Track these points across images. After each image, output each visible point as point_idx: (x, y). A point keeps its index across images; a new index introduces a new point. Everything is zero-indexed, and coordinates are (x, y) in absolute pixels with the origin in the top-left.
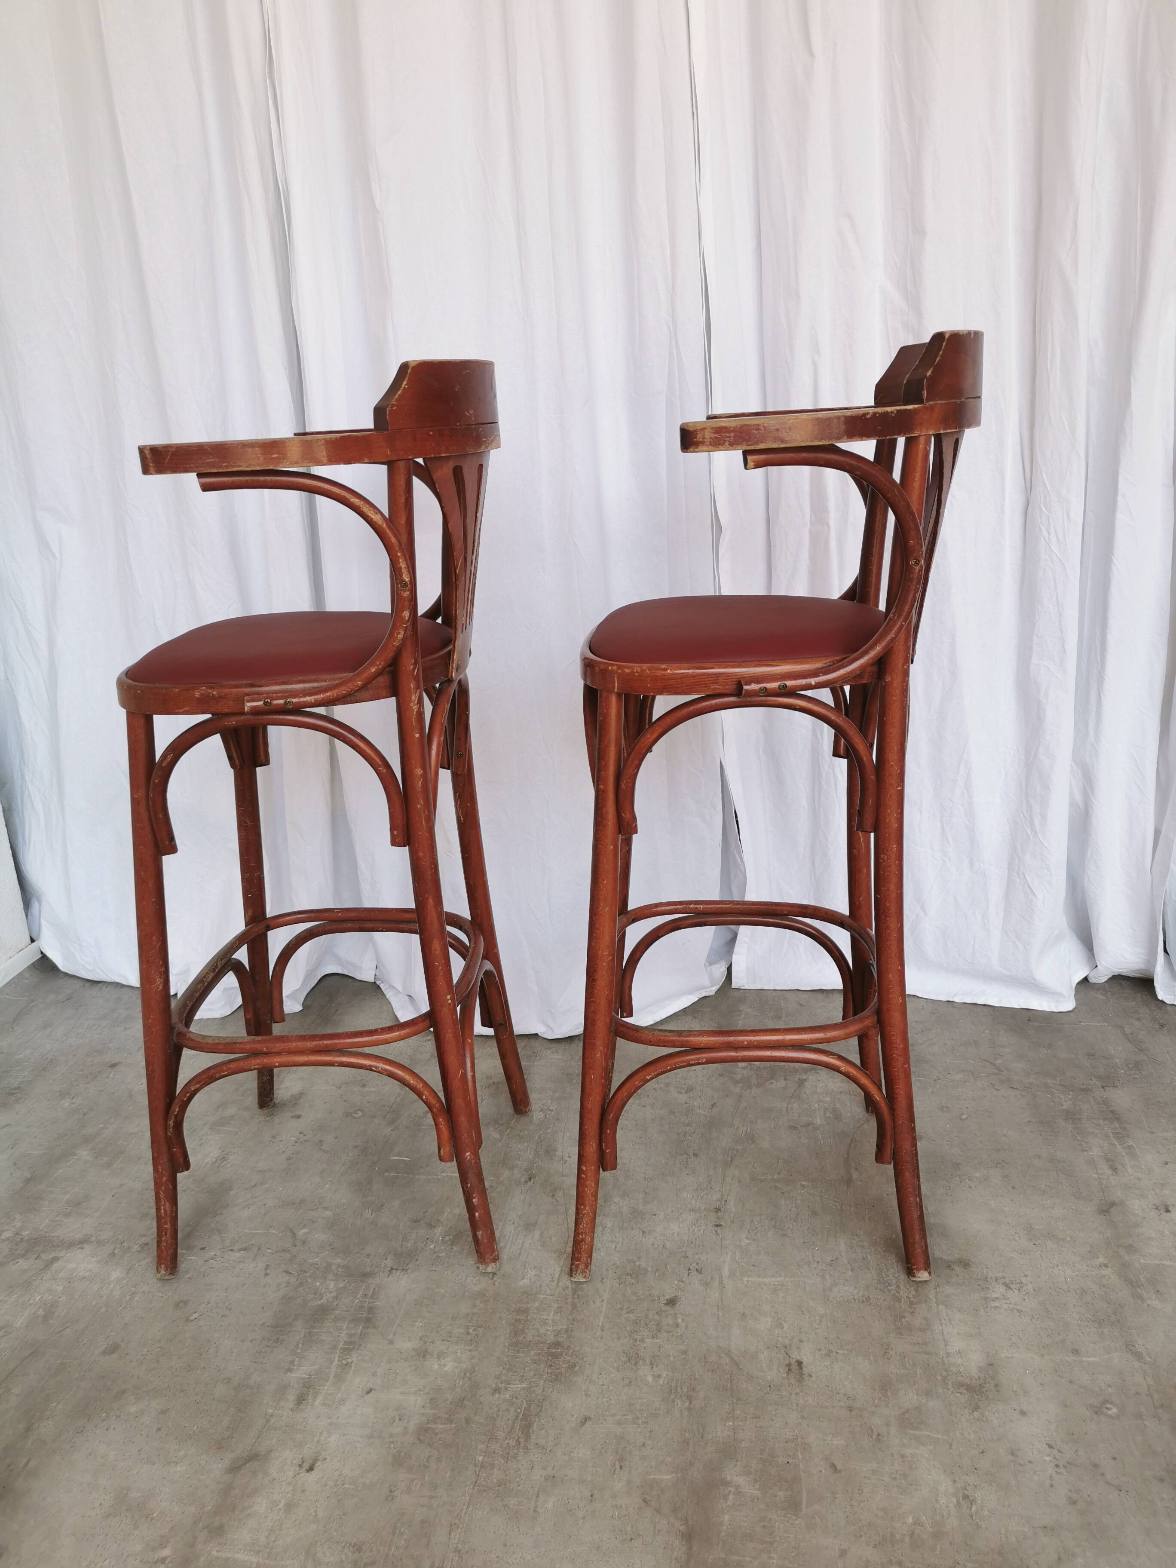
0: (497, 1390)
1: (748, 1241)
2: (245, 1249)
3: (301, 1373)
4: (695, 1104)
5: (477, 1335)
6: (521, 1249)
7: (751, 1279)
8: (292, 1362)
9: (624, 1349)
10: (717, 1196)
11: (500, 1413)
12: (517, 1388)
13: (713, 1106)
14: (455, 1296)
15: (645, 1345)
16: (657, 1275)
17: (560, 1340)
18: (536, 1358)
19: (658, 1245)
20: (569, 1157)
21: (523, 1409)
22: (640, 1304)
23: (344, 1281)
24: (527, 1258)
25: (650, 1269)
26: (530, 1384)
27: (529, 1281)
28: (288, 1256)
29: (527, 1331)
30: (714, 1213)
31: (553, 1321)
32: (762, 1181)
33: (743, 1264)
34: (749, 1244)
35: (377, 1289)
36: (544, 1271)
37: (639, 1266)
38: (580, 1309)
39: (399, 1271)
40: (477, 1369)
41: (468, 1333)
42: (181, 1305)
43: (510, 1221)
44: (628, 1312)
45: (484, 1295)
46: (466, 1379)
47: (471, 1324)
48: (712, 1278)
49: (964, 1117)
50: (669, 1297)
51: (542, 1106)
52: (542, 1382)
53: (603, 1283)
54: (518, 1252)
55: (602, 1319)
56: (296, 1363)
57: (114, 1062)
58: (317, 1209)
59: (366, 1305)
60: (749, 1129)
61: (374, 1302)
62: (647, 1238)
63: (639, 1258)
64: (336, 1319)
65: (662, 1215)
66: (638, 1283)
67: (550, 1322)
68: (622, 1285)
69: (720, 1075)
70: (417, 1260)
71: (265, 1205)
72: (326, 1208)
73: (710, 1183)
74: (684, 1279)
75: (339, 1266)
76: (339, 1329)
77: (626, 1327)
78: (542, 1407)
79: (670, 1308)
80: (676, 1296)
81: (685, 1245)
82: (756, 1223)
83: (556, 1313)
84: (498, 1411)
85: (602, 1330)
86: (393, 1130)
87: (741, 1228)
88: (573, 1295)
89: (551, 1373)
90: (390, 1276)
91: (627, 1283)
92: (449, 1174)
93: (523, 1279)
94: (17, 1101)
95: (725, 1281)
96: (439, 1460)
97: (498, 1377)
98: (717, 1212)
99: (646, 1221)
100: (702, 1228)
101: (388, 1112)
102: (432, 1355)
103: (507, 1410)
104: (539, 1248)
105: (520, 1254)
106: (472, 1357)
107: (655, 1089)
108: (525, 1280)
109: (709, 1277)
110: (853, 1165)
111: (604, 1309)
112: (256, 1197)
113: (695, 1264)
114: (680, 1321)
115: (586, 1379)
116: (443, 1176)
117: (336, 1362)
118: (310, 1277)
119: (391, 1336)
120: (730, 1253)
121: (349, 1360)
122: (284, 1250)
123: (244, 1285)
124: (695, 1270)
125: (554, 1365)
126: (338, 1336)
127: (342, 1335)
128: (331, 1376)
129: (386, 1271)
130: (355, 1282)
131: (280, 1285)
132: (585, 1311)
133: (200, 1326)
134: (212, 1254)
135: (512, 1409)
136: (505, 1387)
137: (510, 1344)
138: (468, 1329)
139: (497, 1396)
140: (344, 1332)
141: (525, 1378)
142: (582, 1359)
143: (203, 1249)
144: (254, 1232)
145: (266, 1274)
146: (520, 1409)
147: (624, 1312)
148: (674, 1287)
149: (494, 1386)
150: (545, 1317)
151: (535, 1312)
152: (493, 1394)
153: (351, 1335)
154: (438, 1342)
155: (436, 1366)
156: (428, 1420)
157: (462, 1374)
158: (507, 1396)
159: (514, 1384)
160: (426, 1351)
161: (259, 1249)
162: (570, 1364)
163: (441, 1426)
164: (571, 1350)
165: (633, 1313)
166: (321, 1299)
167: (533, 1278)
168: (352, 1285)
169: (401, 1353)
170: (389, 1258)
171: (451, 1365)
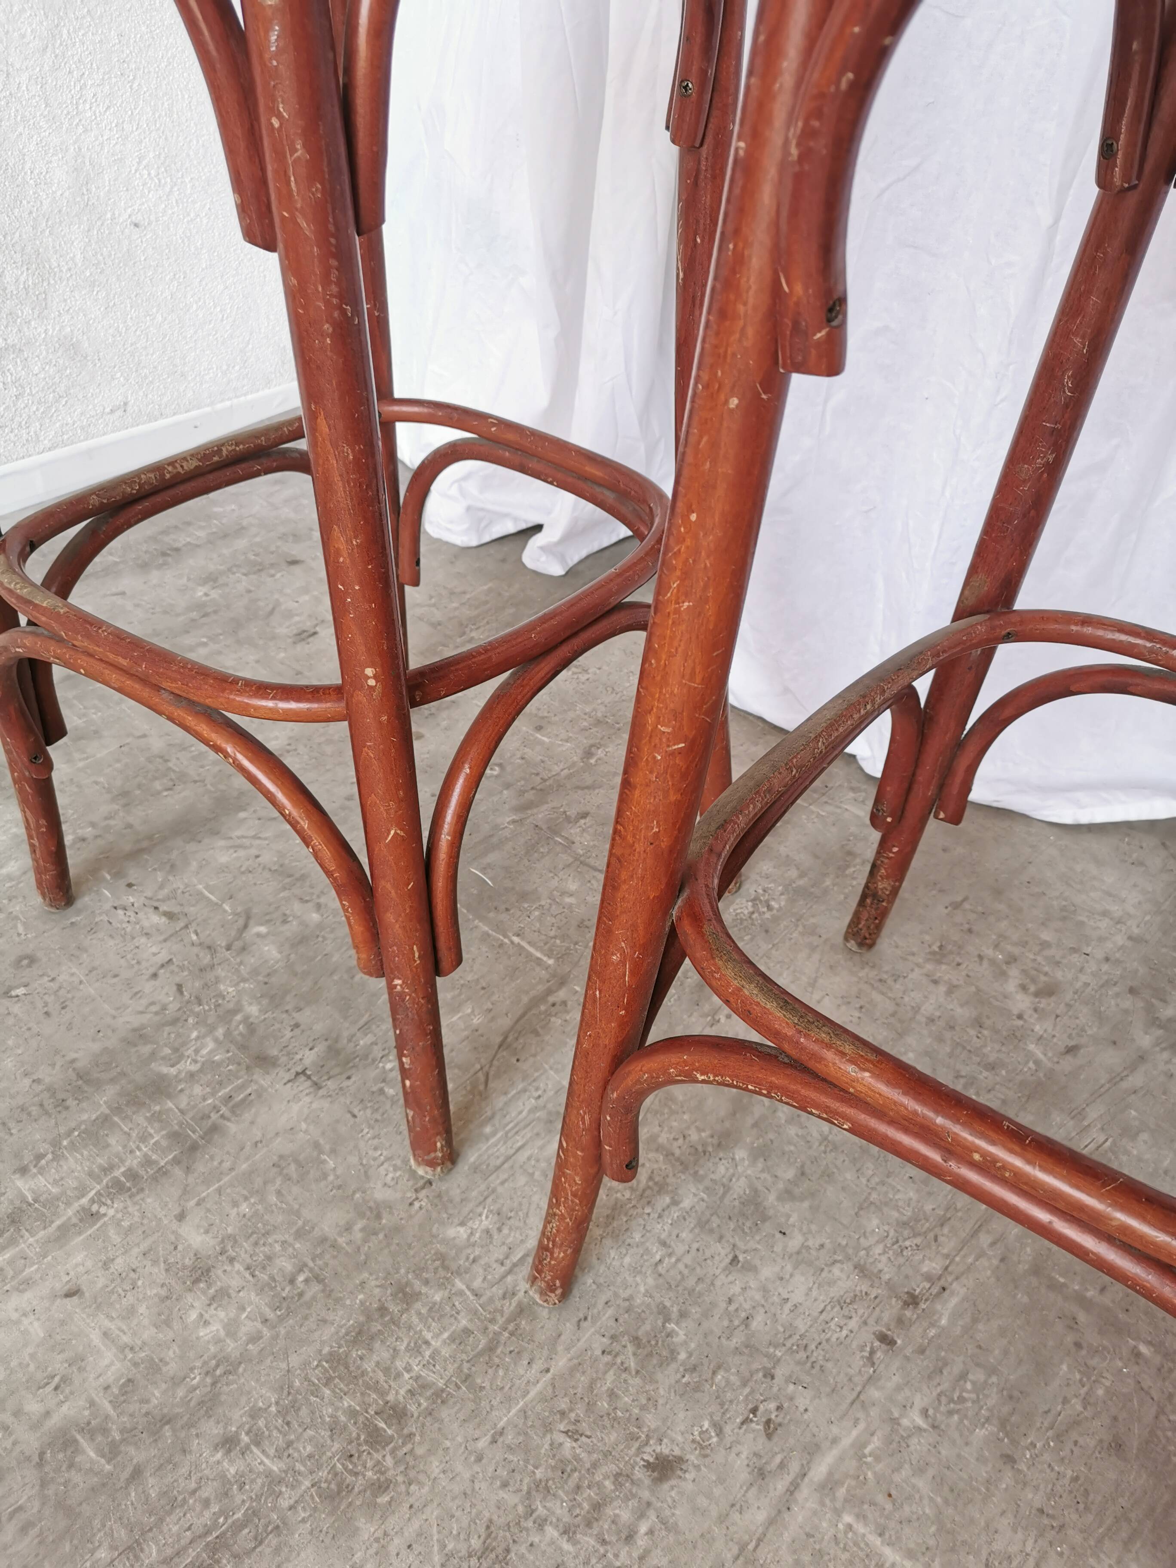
0: (229, 1443)
1: (920, 1421)
2: (170, 916)
3: (24, 1186)
4: (1037, 1028)
5: (301, 1295)
6: (508, 1158)
7: (860, 1528)
8: (39, 1157)
9: (495, 1518)
10: (932, 1266)
11: (191, 1501)
12: (262, 1463)
13: (1071, 1050)
14: (339, 1187)
15: (536, 1540)
16: (684, 1380)
17: (412, 1408)
18: (343, 1418)
19: (737, 1310)
21: (230, 1521)
22: (604, 1427)
23: (228, 1051)
24: (502, 1183)
25: (683, 1356)
26: (286, 1472)
27: (465, 1236)
28: (206, 959)
29: (377, 1345)
30: (900, 1303)
31: (435, 1354)
32: (1053, 1286)
33: (870, 1475)
34: (919, 1429)
35: (252, 1097)
36: (505, 1231)
37: (669, 1335)
38: (497, 1360)
39: (309, 1083)
40: (241, 1370)
41: (292, 1281)
42: (25, 962)
43: (537, 1089)
44: (566, 1432)
45: (379, 1217)
46: (209, 1380)
47: (311, 1264)
48: (782, 1466)
50: (666, 1451)
51: (761, 891)
52: (307, 1483)
53: (579, 1326)
54: (498, 1162)
55: (513, 1411)
56: (43, 1162)
57: (298, 558)
58: (307, 901)
59: (214, 1116)
60: (1108, 1144)
61: (229, 1120)
62: (731, 1278)
63: (683, 1315)
64: (156, 1118)
65: (795, 1241)
66: (637, 1372)
67: (427, 1353)
68: (607, 1358)
69: (1132, 991)
70: (349, 1078)
71: (257, 857)
72: (319, 906)
73: (942, 1225)
74: (727, 1429)
75: (246, 1019)
76: (144, 1138)
77: (537, 1468)
78: (261, 1543)
79: (647, 1482)
80: (680, 1460)
81: (788, 1344)
82: (969, 1386)
83: (452, 1339)
84: (194, 1492)
85: (494, 1441)
86: (514, 822)
87: (930, 1377)
88: (509, 1321)
89: (336, 1474)
90: (290, 1084)
91: (619, 1361)
92: (524, 944)
93: (462, 1224)
94: (160, 567)
95: (805, 1491)
96: (24, 1529)
97: (255, 1414)
98: (906, 1304)
99: (757, 1238)
100: (853, 1324)
101: (533, 788)
102: (209, 1287)
103: (206, 1503)
104: (537, 1174)
105: (498, 1168)
106: (255, 1338)
107: (981, 957)
108: (462, 1230)
109: (778, 1459)
111: (533, 1392)
112: (259, 838)
113: (772, 1406)
114: (643, 1528)
115: (377, 1540)
116: (512, 942)
117: (84, 1201)
118: (197, 1015)
119: (192, 1203)
120: (862, 1426)
121: (103, 1210)
122: (209, 948)
123: (116, 976)
124: (764, 1420)
125: (355, 1459)
126: (131, 1152)
127: (138, 1153)
128: (58, 1223)
129: (293, 1071)
130: (239, 1064)
131: (153, 1003)
132: (501, 1372)
133: (9, 1014)
134: (132, 900)
135: (215, 1508)
136: (247, 1447)
137: (331, 1354)
138: (301, 1270)
139: (219, 1456)
140: (145, 1149)
141: (291, 1451)
142: (410, 1484)
143: (130, 885)
144: (206, 893)
145: (155, 976)
146: (226, 1519)
147: (562, 1427)
148: (696, 1433)
149: (234, 1429)
150: (428, 1336)
151: (424, 1311)
152: (216, 1448)
153: (148, 1162)
154: (238, 1266)
155: (193, 1316)
156: (89, 1423)
157: (214, 1362)
158: (232, 1471)
159: (263, 1452)
160: (208, 1271)
161: (186, 927)
162: (382, 1479)
163: (92, 1454)
164: (409, 1446)
165: (576, 1440)
166: (172, 1066)
167: (478, 1235)
168: (230, 1067)
169: (176, 1248)
170: (316, 1050)
171: (216, 1327)
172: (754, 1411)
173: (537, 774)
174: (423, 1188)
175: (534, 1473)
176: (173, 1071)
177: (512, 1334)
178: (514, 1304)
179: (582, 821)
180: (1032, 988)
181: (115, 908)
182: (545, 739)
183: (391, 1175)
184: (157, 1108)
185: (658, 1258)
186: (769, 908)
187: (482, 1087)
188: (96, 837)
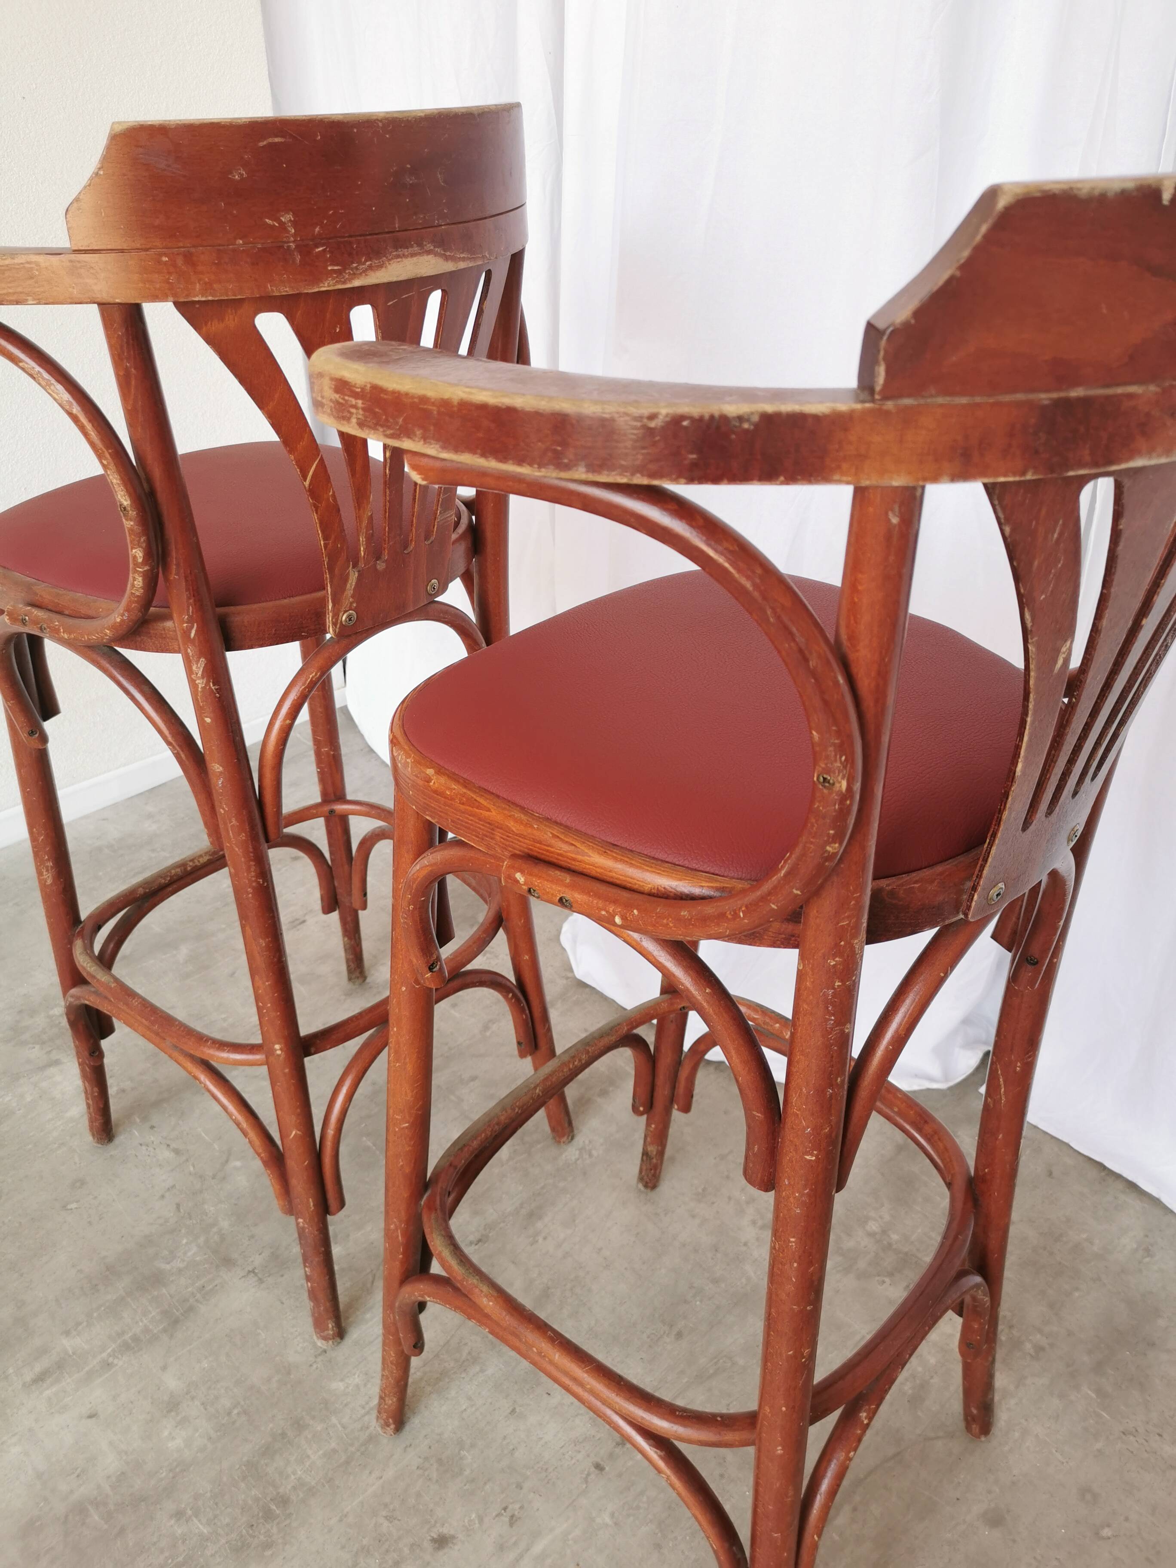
0: (179, 1515)
1: (608, 1520)
2: (177, 1152)
3: (67, 1344)
5: (234, 1423)
8: (78, 1324)
11: (153, 1549)
12: (198, 1528)
14: (266, 1352)
16: (465, 1488)
17: (293, 1498)
18: (250, 1502)
19: (508, 1444)
20: (545, 1238)
21: (175, 1562)
22: (410, 1515)
23: (205, 1254)
25: (467, 1472)
26: (211, 1534)
27: (343, 1388)
28: (198, 1186)
29: (277, 1457)
31: (312, 1464)
33: (568, 1552)
34: (607, 1525)
35: (218, 1287)
36: (369, 1386)
37: (461, 1458)
38: (350, 1470)
39: (256, 1279)
40: (191, 1469)
41: (229, 1414)
42: (78, 1184)
44: (386, 1517)
45: (289, 1373)
46: (171, 1475)
47: (242, 1403)
48: (515, 1544)
49: (1106, 1532)
50: (446, 1532)
51: (587, 1143)
52: (223, 1541)
53: (405, 1450)
55: (355, 1503)
56: (80, 1328)
59: (192, 1300)
61: (201, 1303)
62: (508, 1423)
63: (473, 1446)
64: (154, 1300)
66: (437, 1481)
67: (308, 1464)
68: (420, 1472)
70: (282, 1276)
74: (486, 1519)
75: (220, 1231)
76: (145, 1314)
77: (364, 1538)
79: (430, 1550)
80: (453, 1537)
81: (536, 1467)
82: (645, 1499)
83: (325, 1455)
84: (155, 1544)
85: (341, 1520)
87: (621, 1492)
88: (361, 1445)
89: (242, 1536)
90: (243, 1279)
91: (426, 1473)
93: (342, 1380)
95: (526, 1560)
96: (54, 1560)
97: (196, 1497)
99: (531, 1397)
100: (580, 1456)
102: (177, 1415)
103: (162, 1551)
106: (203, 1450)
107: (730, 1198)
108: (341, 1384)
109: (514, 1539)
110: (857, 1498)
111: (370, 1491)
113: (517, 1506)
117: (104, 1355)
118: (188, 1227)
119: (171, 1360)
120: (571, 1521)
121: (116, 1361)
122: (201, 1177)
123: (137, 1196)
124: (510, 1514)
125: (254, 1528)
126: (137, 1322)
127: (141, 1324)
128: (87, 1369)
129: (246, 1270)
130: (212, 1263)
131: (159, 1218)
132: (351, 1478)
133: (65, 1222)
134: (152, 1138)
135: (167, 1554)
136: (190, 1517)
137: (248, 1461)
138: (235, 1407)
139: (173, 1522)
140: (145, 1321)
141: (216, 1521)
142: (286, 1544)
143: (152, 1127)
144: (203, 1134)
145: (163, 1197)
146: (172, 1560)
147: (384, 1513)
148: (466, 1521)
149: (183, 1506)
150: (310, 1452)
151: (309, 1436)
152: (171, 1517)
153: (146, 1330)
154: (197, 1403)
155: (166, 1433)
156: (96, 1499)
157: (175, 1464)
158: (179, 1532)
159: (199, 1521)
160: (178, 1404)
161: (187, 1160)
162: (269, 1540)
163: (96, 1518)
164: (287, 1522)
165: (391, 1522)
166: (168, 1263)
167: (351, 1388)
168: (206, 1266)
169: (159, 1389)
170: (263, 1254)
171: (178, 1442)
172: (505, 1509)
173: (447, 1044)
174: (320, 1355)
175: (362, 1541)
176: (168, 1267)
177: (362, 1454)
178: (367, 1435)
179: (472, 1083)
180: (760, 1223)
181: (141, 1145)
182: (457, 1015)
183: (301, 1345)
184: (156, 1293)
185: (464, 1407)
186: (590, 1155)
187: (369, 1285)
188: (133, 1089)
